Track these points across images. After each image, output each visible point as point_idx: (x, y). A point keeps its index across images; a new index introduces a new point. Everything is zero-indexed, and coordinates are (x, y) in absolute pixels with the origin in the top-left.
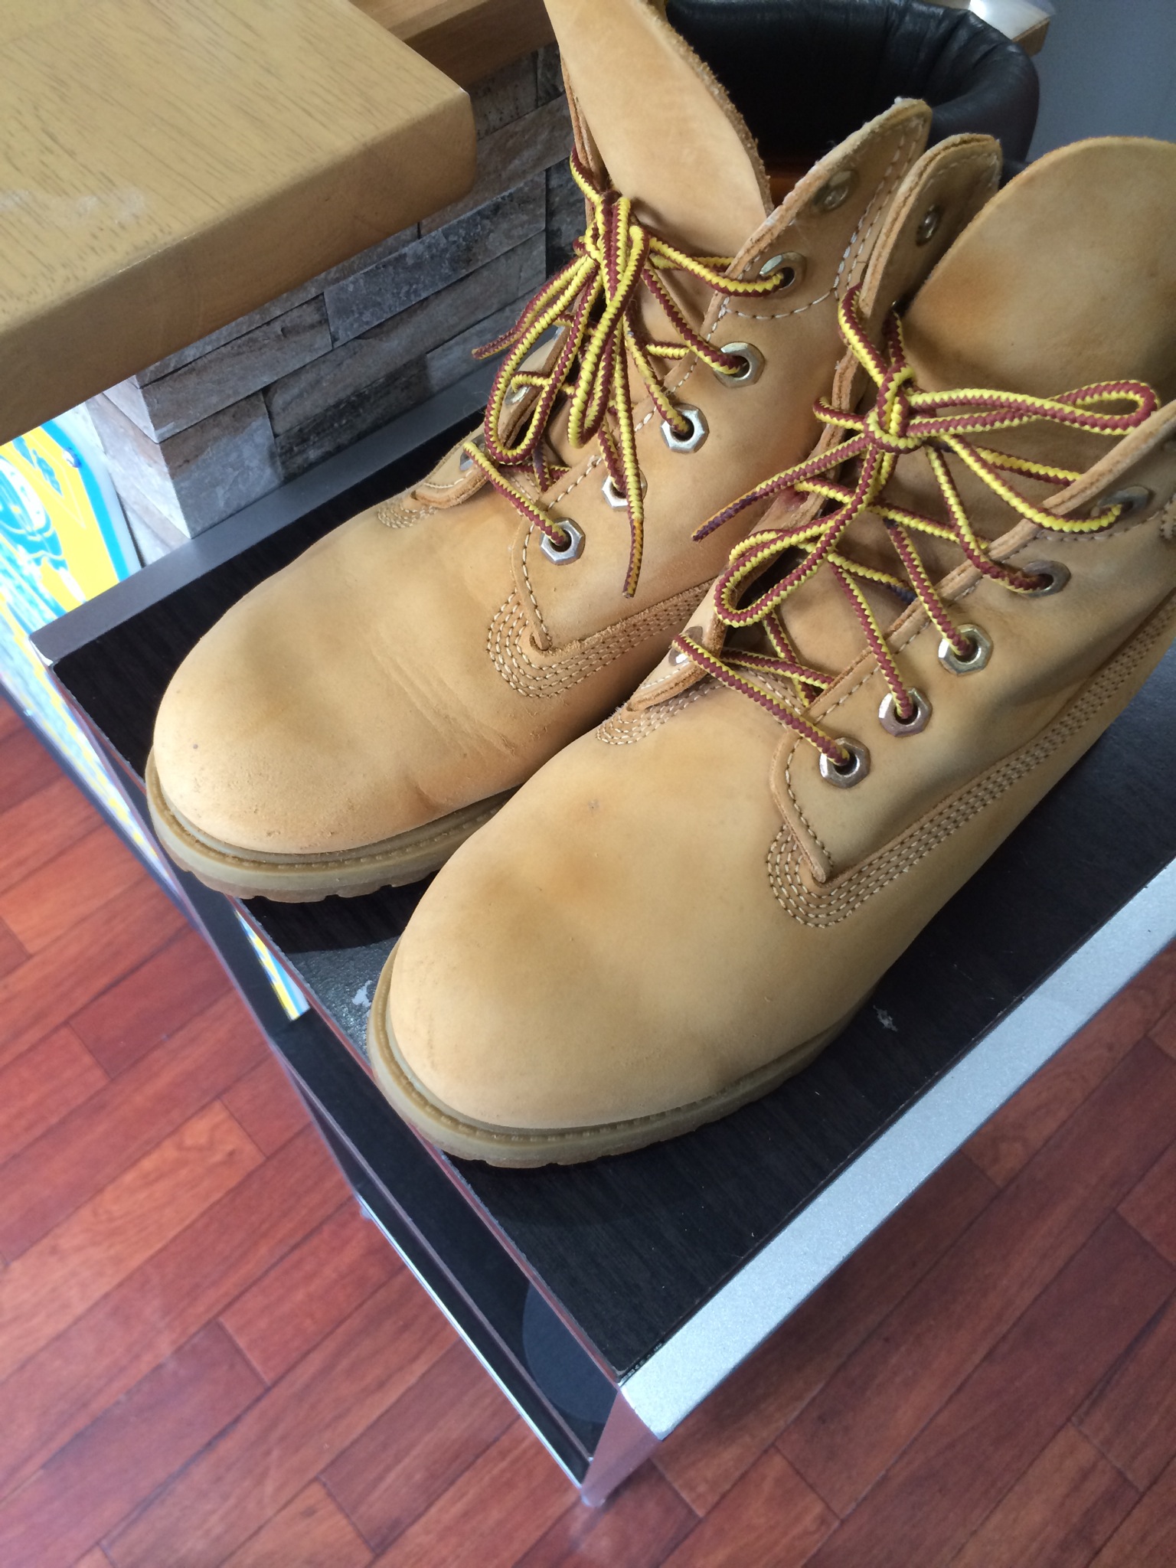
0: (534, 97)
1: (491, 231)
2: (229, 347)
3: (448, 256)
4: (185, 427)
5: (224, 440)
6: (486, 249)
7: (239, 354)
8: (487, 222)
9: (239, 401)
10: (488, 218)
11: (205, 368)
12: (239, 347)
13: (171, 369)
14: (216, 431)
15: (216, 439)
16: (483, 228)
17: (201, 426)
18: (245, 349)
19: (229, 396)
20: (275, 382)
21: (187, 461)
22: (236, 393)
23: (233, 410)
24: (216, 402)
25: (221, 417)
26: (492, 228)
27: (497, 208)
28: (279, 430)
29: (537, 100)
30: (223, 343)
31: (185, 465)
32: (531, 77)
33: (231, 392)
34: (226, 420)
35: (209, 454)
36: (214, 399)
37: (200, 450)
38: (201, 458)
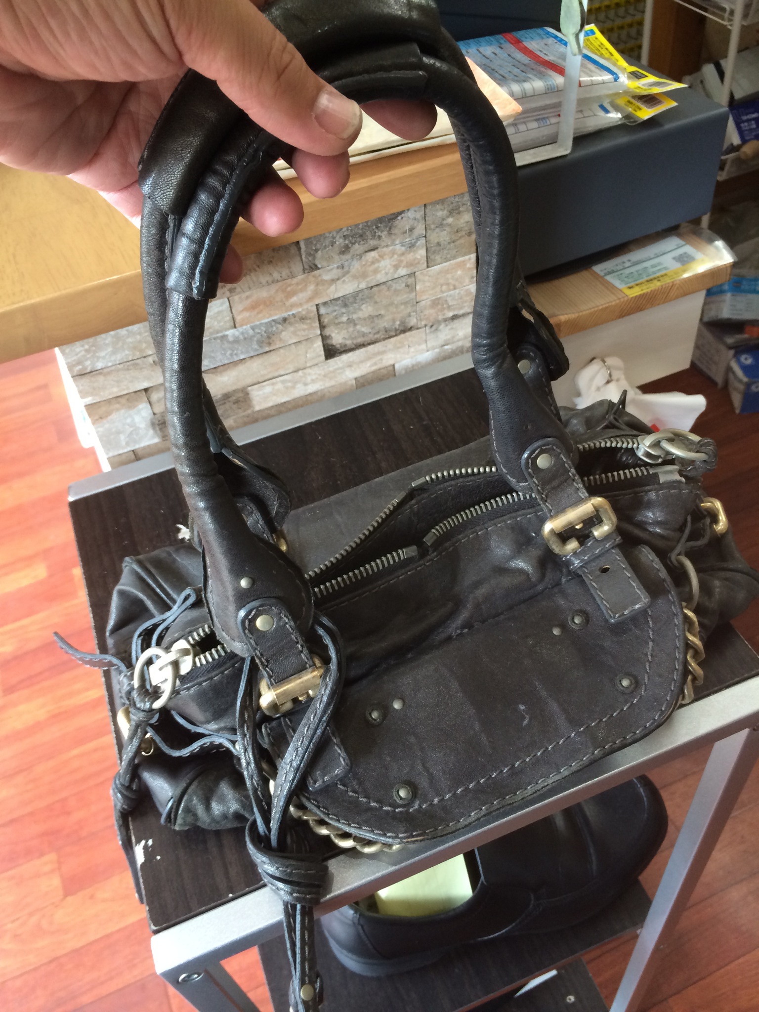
0: (302, 268)
1: (282, 331)
2: (122, 366)
3: (255, 339)
4: (99, 400)
5: (123, 411)
6: (281, 340)
7: (128, 369)
8: (280, 327)
9: (132, 393)
10: (280, 323)
11: (109, 373)
12: (128, 366)
13: (88, 371)
14: (117, 406)
15: (118, 410)
16: (277, 328)
17: (109, 401)
18: (131, 367)
19: (124, 390)
20: (152, 387)
21: (101, 418)
22: (128, 388)
23: (127, 397)
24: (115, 391)
25: (120, 399)
26: (284, 329)
27: (285, 320)
28: (156, 411)
29: (304, 270)
30: (118, 362)
31: (100, 420)
32: (299, 258)
33: (125, 387)
34: (123, 401)
35: (114, 416)
36: (115, 390)
37: (109, 414)
38: (110, 418)
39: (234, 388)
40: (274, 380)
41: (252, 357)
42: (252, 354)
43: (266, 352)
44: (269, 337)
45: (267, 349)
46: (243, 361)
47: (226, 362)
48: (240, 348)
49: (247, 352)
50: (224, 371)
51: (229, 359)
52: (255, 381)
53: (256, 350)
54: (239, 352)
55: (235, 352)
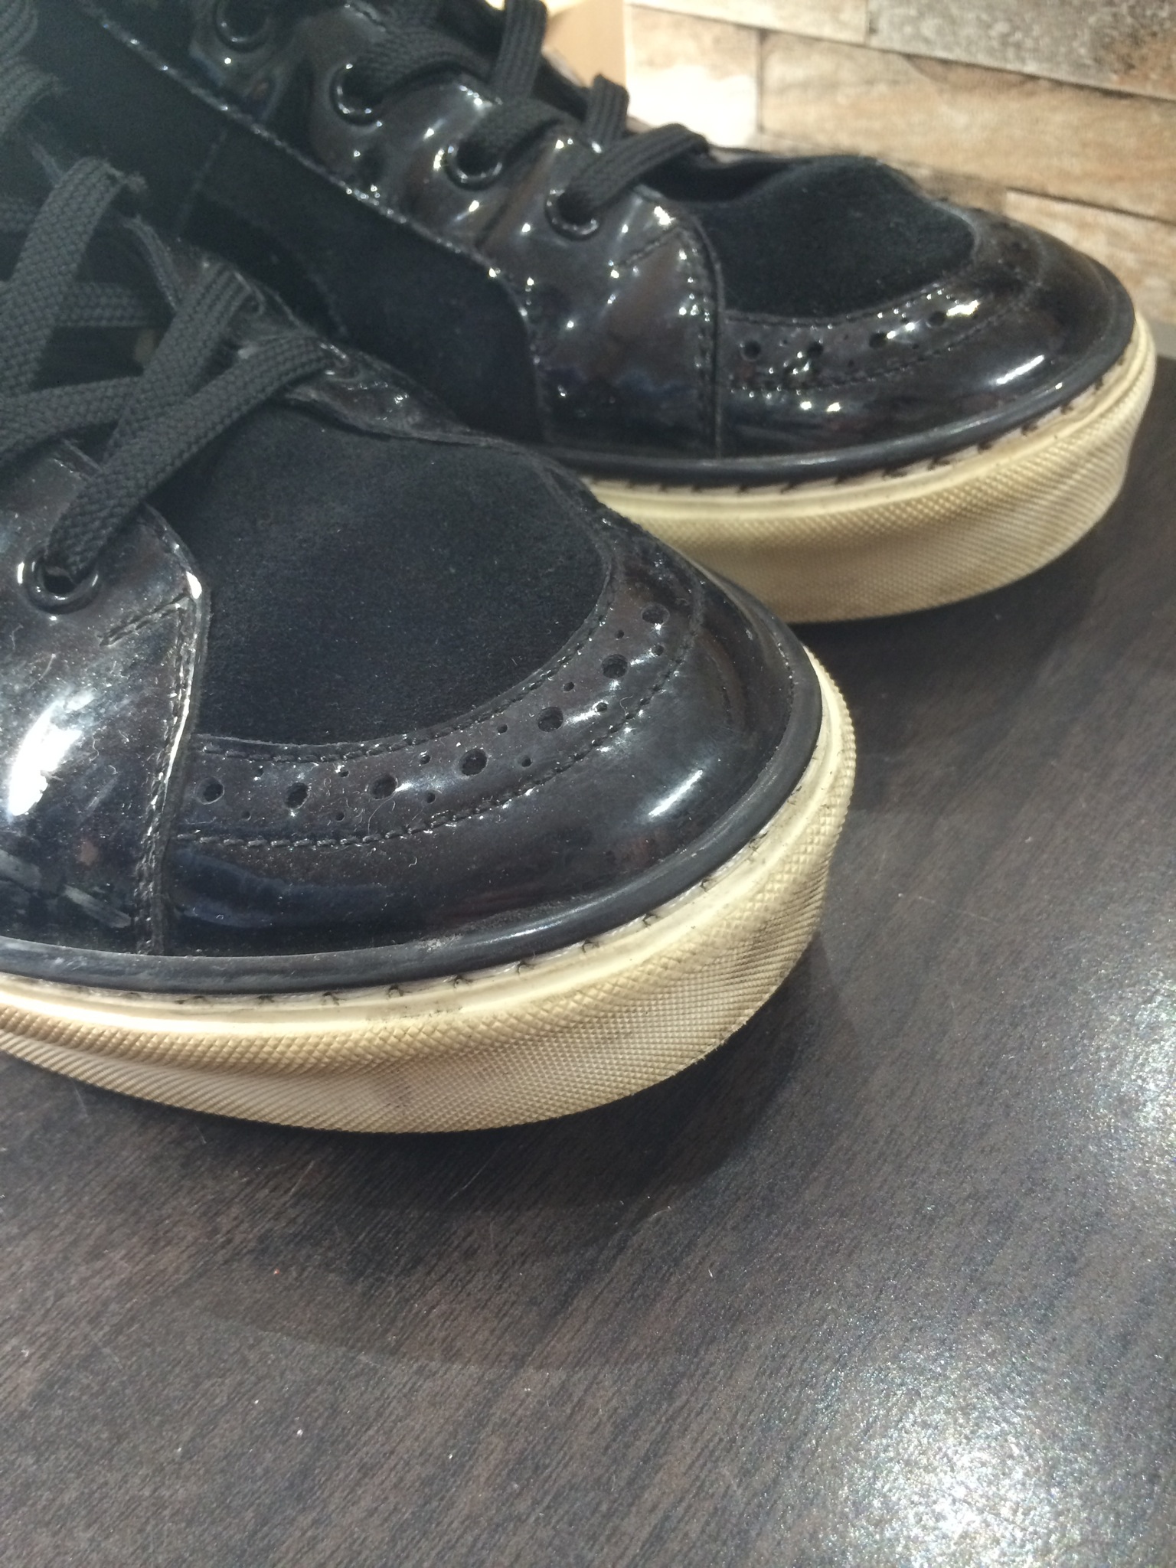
39: (972, 168)
40: (1089, 214)
41: (1058, 84)
42: (1063, 74)
43: (1108, 93)
44: (1135, 40)
45: (1113, 82)
46: (1029, 86)
47: (982, 59)
48: (1037, 30)
49: (1051, 58)
50: (971, 89)
51: (991, 52)
52: (1036, 180)
53: (1079, 66)
54: (1029, 43)
55: (1018, 36)
